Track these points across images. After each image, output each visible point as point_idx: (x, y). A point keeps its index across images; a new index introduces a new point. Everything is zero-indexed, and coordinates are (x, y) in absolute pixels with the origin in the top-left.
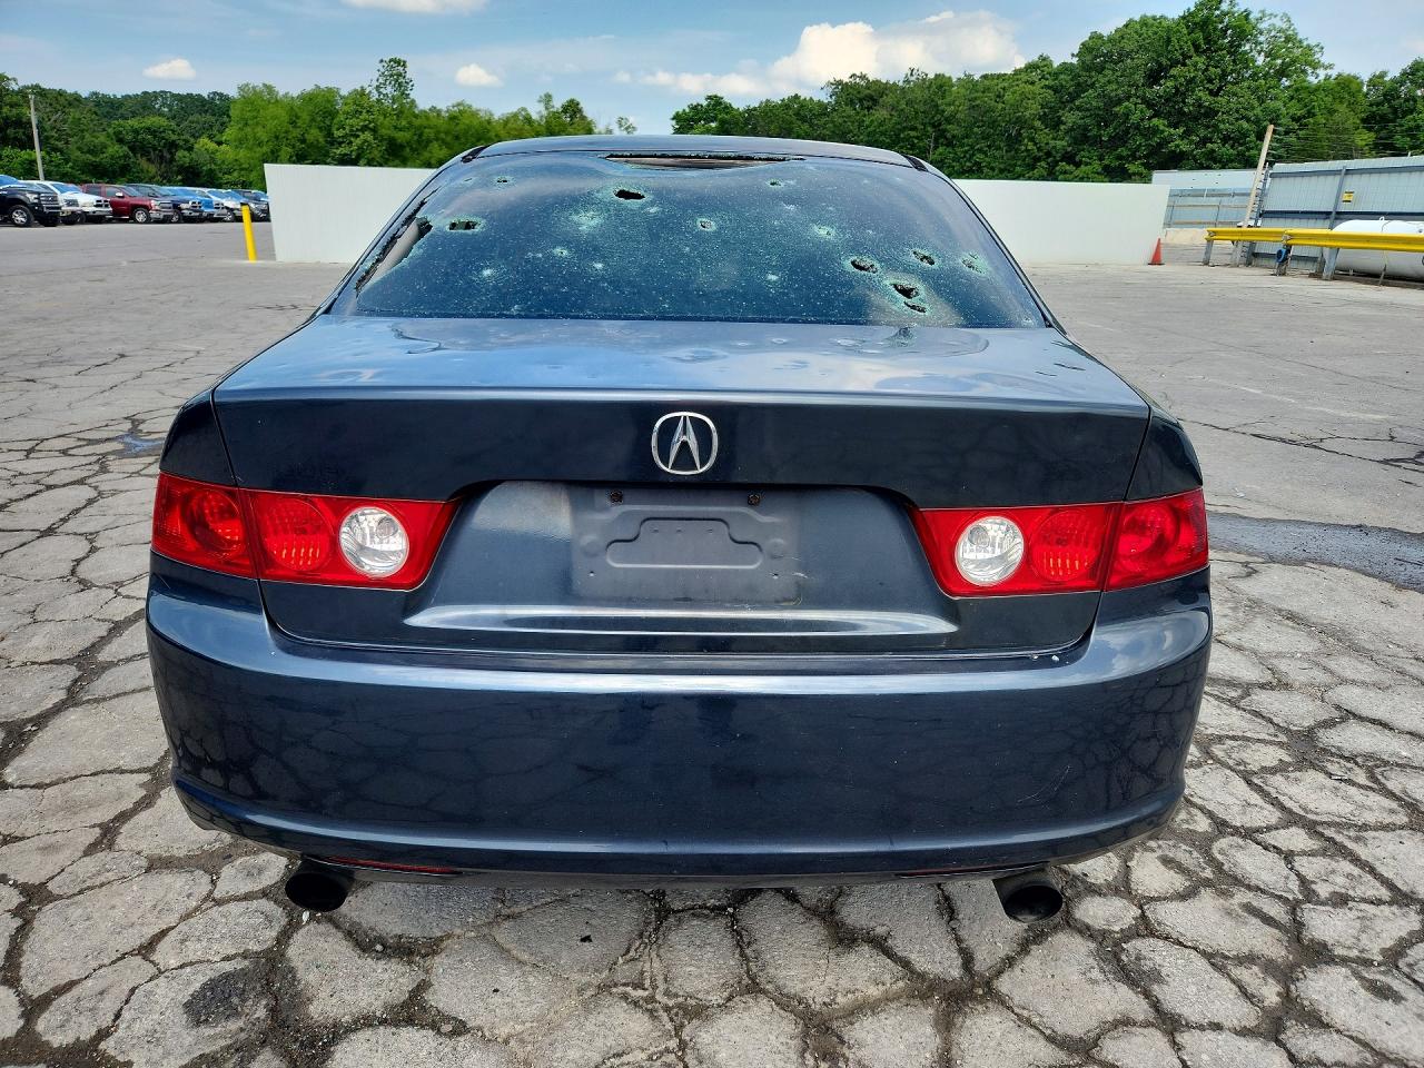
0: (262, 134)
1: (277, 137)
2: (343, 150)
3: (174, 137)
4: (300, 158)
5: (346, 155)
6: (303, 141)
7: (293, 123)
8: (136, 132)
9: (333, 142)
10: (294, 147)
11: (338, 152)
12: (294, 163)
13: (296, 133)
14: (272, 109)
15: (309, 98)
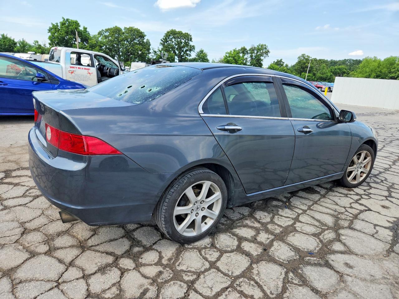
0: (368, 70)
1: (372, 71)
2: (393, 75)
3: (345, 70)
4: (377, 77)
5: (393, 76)
6: (381, 72)
7: (379, 67)
8: (335, 69)
9: (390, 72)
10: (376, 74)
11: (391, 75)
12: (375, 78)
13: (379, 70)
14: (374, 63)
15: (387, 60)
